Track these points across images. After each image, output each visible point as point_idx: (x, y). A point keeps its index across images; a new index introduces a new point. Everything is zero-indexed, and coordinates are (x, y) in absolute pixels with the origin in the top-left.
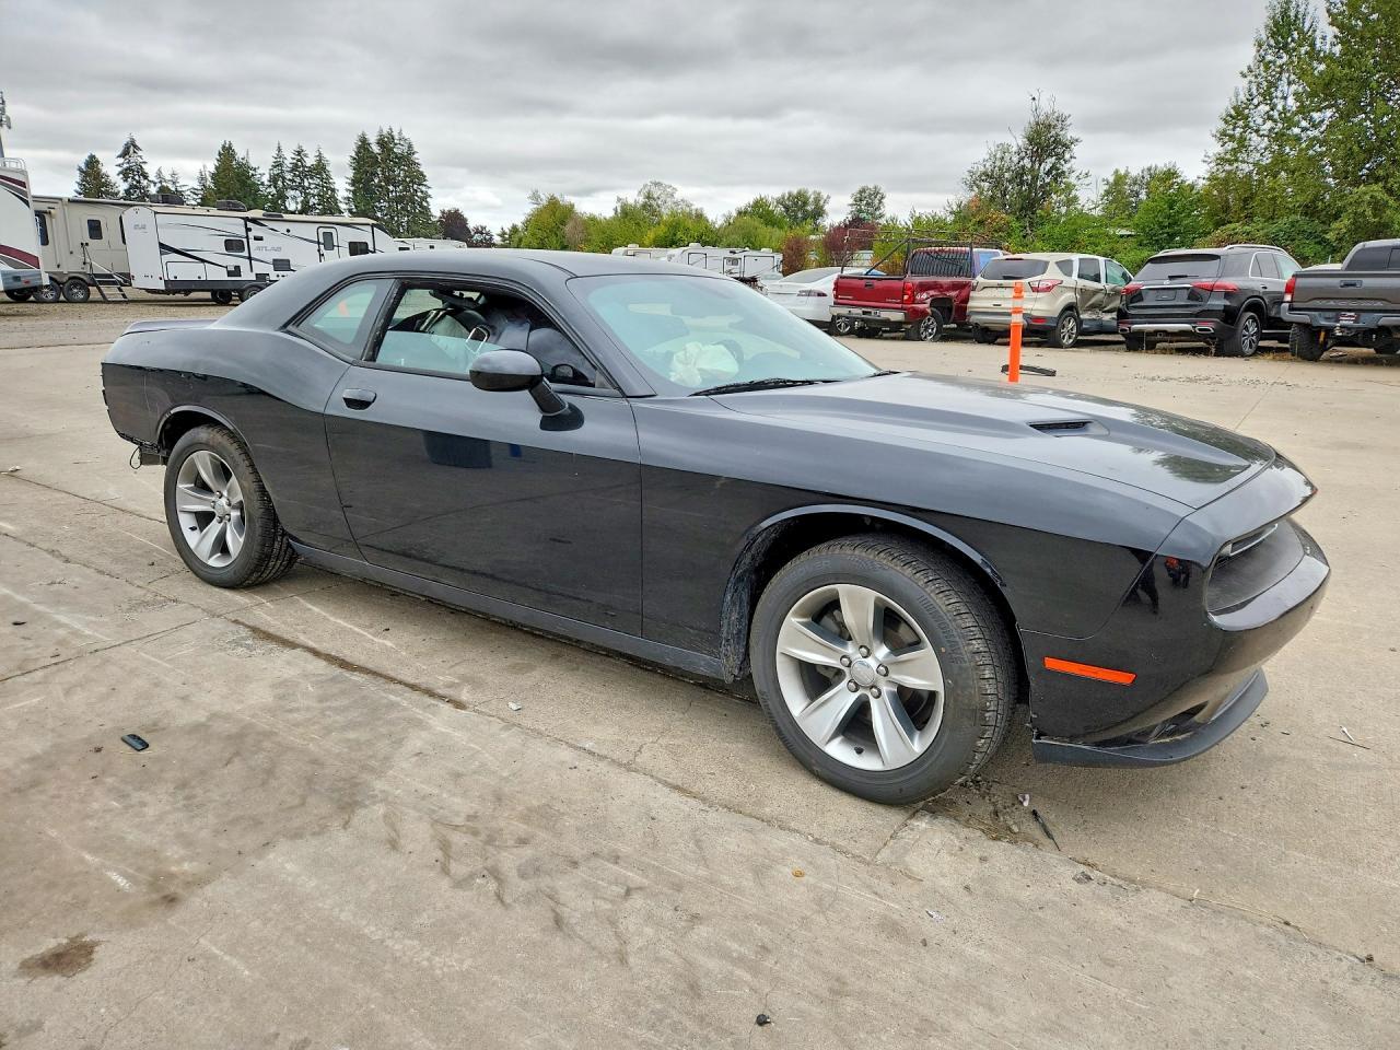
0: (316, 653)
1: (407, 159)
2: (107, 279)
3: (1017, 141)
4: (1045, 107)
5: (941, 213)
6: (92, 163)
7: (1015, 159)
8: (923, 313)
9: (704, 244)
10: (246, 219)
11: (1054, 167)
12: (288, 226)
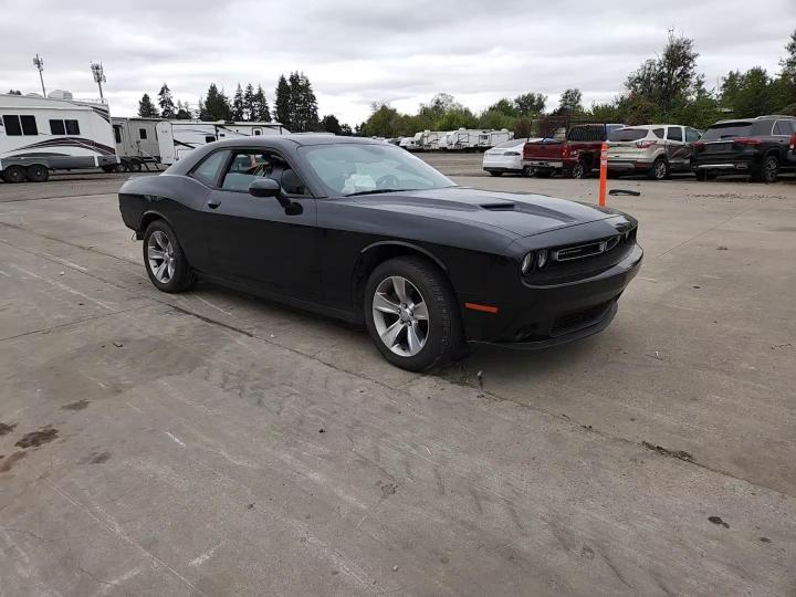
0: (199, 317)
1: (306, 88)
2: (149, 160)
3: (659, 57)
4: (677, 36)
5: (610, 104)
6: (146, 98)
7: (658, 68)
8: (574, 162)
9: (467, 128)
10: (216, 126)
11: (682, 72)
12: (237, 128)
